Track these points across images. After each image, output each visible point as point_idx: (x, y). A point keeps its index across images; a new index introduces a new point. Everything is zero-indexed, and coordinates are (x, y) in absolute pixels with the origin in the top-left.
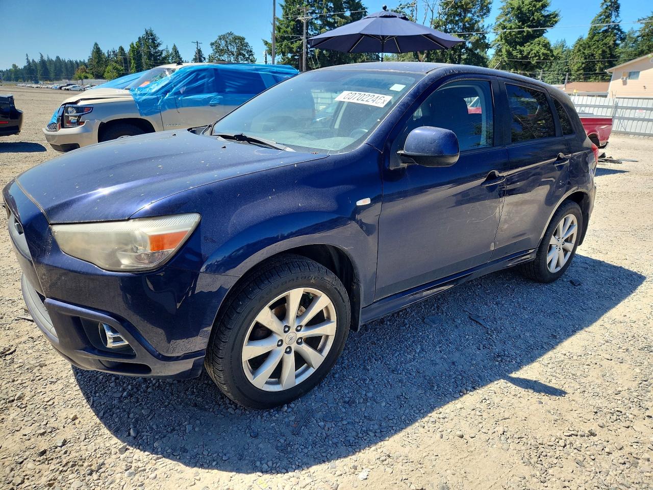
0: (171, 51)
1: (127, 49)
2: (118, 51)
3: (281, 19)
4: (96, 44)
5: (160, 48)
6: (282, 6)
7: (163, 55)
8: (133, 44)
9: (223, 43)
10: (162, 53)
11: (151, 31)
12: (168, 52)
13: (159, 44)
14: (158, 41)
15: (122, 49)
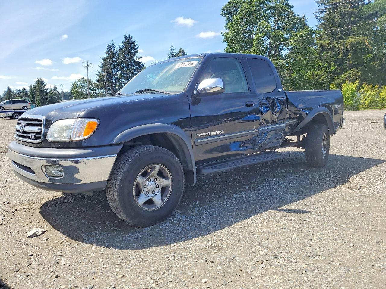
0: (53, 88)
1: (28, 89)
2: (22, 90)
3: (101, 72)
4: (8, 87)
5: (46, 87)
6: (100, 66)
7: (48, 91)
8: (31, 86)
9: (79, 83)
10: (47, 90)
11: (41, 79)
12: (51, 89)
13: (45, 86)
14: (45, 84)
15: (24, 89)
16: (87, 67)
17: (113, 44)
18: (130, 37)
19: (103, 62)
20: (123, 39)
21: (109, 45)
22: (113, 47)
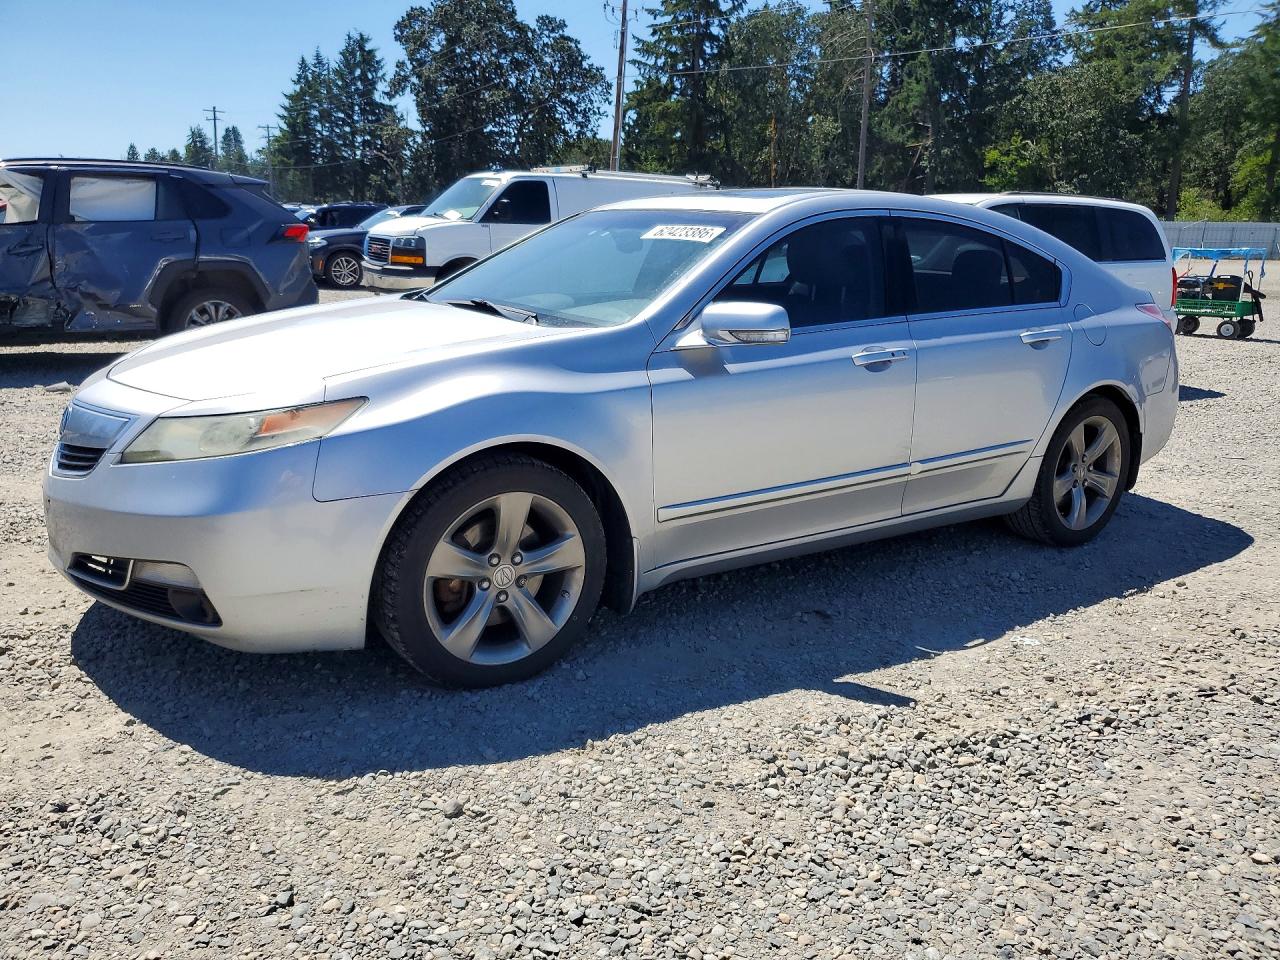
16: (215, 119)
17: (318, 56)
18: (363, 40)
19: (287, 103)
20: (342, 46)
21: (303, 60)
22: (319, 63)
